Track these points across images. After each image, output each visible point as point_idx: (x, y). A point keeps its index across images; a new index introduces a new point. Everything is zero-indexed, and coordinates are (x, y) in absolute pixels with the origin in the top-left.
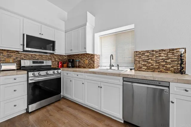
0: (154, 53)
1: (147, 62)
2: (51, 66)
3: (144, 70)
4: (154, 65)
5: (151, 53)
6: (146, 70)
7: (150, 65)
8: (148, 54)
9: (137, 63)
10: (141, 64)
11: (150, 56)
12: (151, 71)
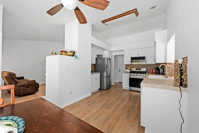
2: (145, 71)
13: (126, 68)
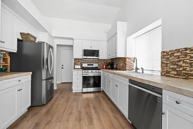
0: (188, 51)
1: (177, 65)
2: (97, 67)
3: (173, 75)
4: (187, 70)
5: (183, 52)
6: (176, 76)
7: (181, 69)
8: (179, 54)
9: (164, 66)
10: (169, 68)
11: (182, 56)
12: (183, 77)
13: (75, 64)
